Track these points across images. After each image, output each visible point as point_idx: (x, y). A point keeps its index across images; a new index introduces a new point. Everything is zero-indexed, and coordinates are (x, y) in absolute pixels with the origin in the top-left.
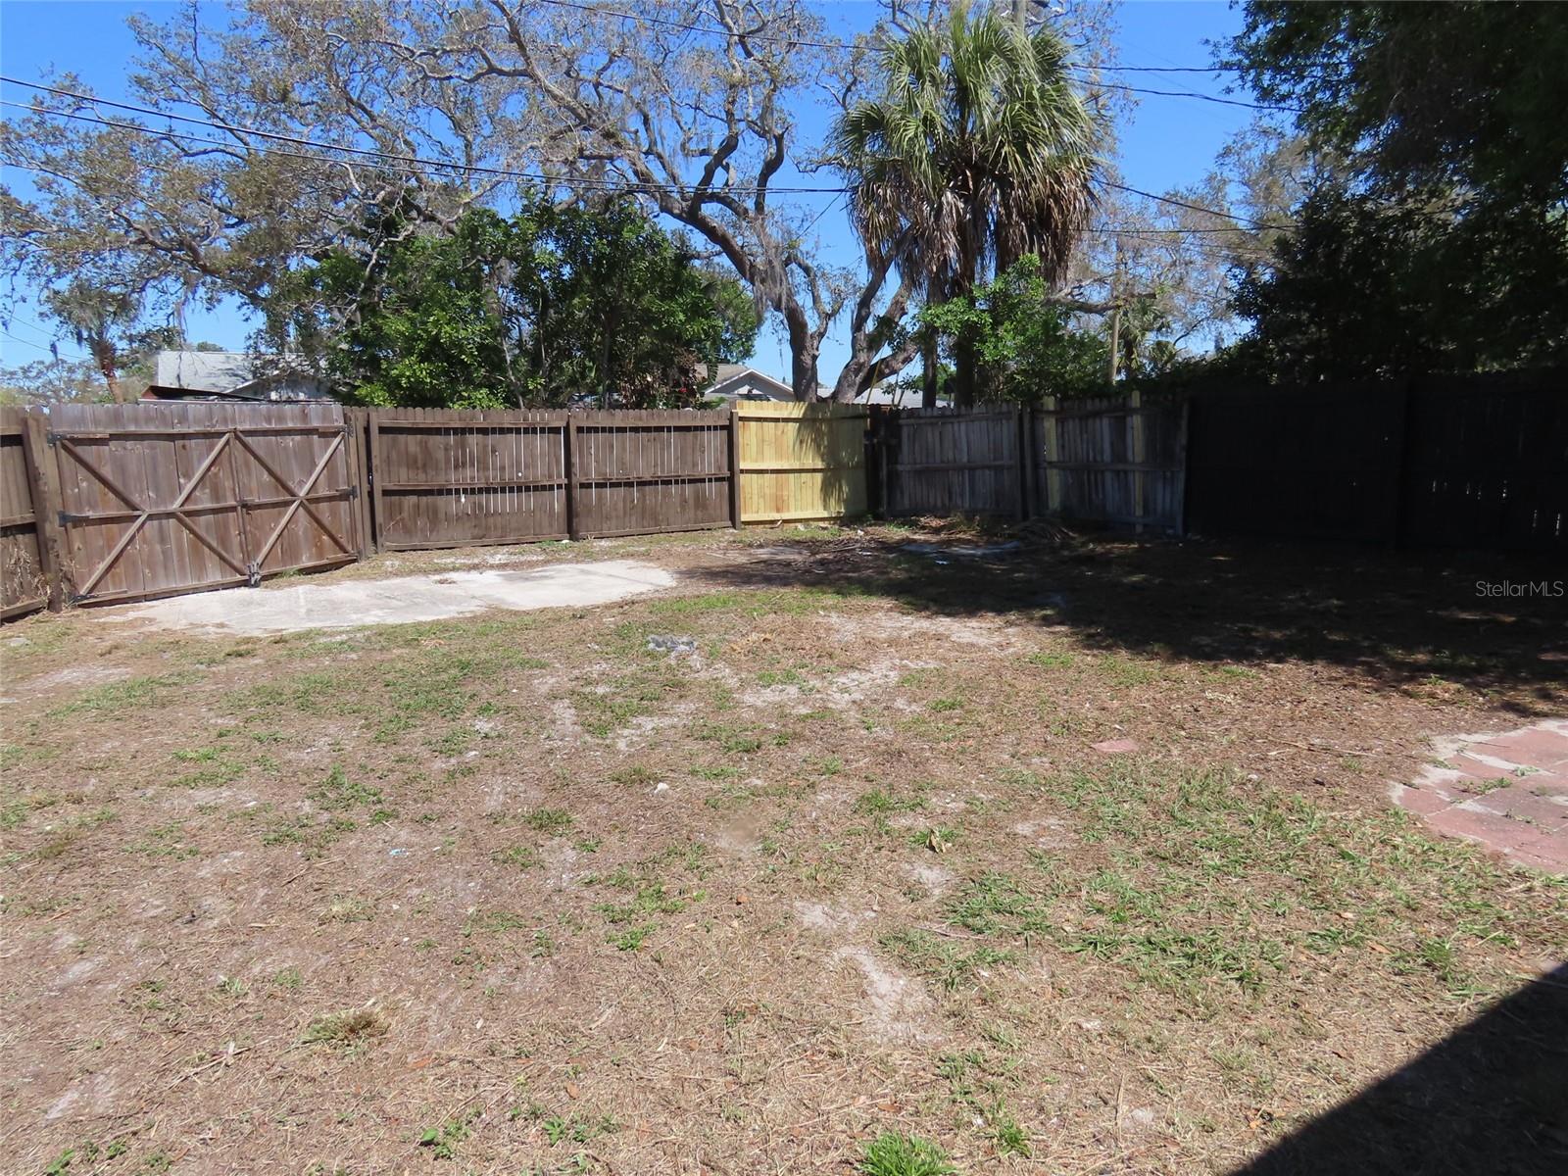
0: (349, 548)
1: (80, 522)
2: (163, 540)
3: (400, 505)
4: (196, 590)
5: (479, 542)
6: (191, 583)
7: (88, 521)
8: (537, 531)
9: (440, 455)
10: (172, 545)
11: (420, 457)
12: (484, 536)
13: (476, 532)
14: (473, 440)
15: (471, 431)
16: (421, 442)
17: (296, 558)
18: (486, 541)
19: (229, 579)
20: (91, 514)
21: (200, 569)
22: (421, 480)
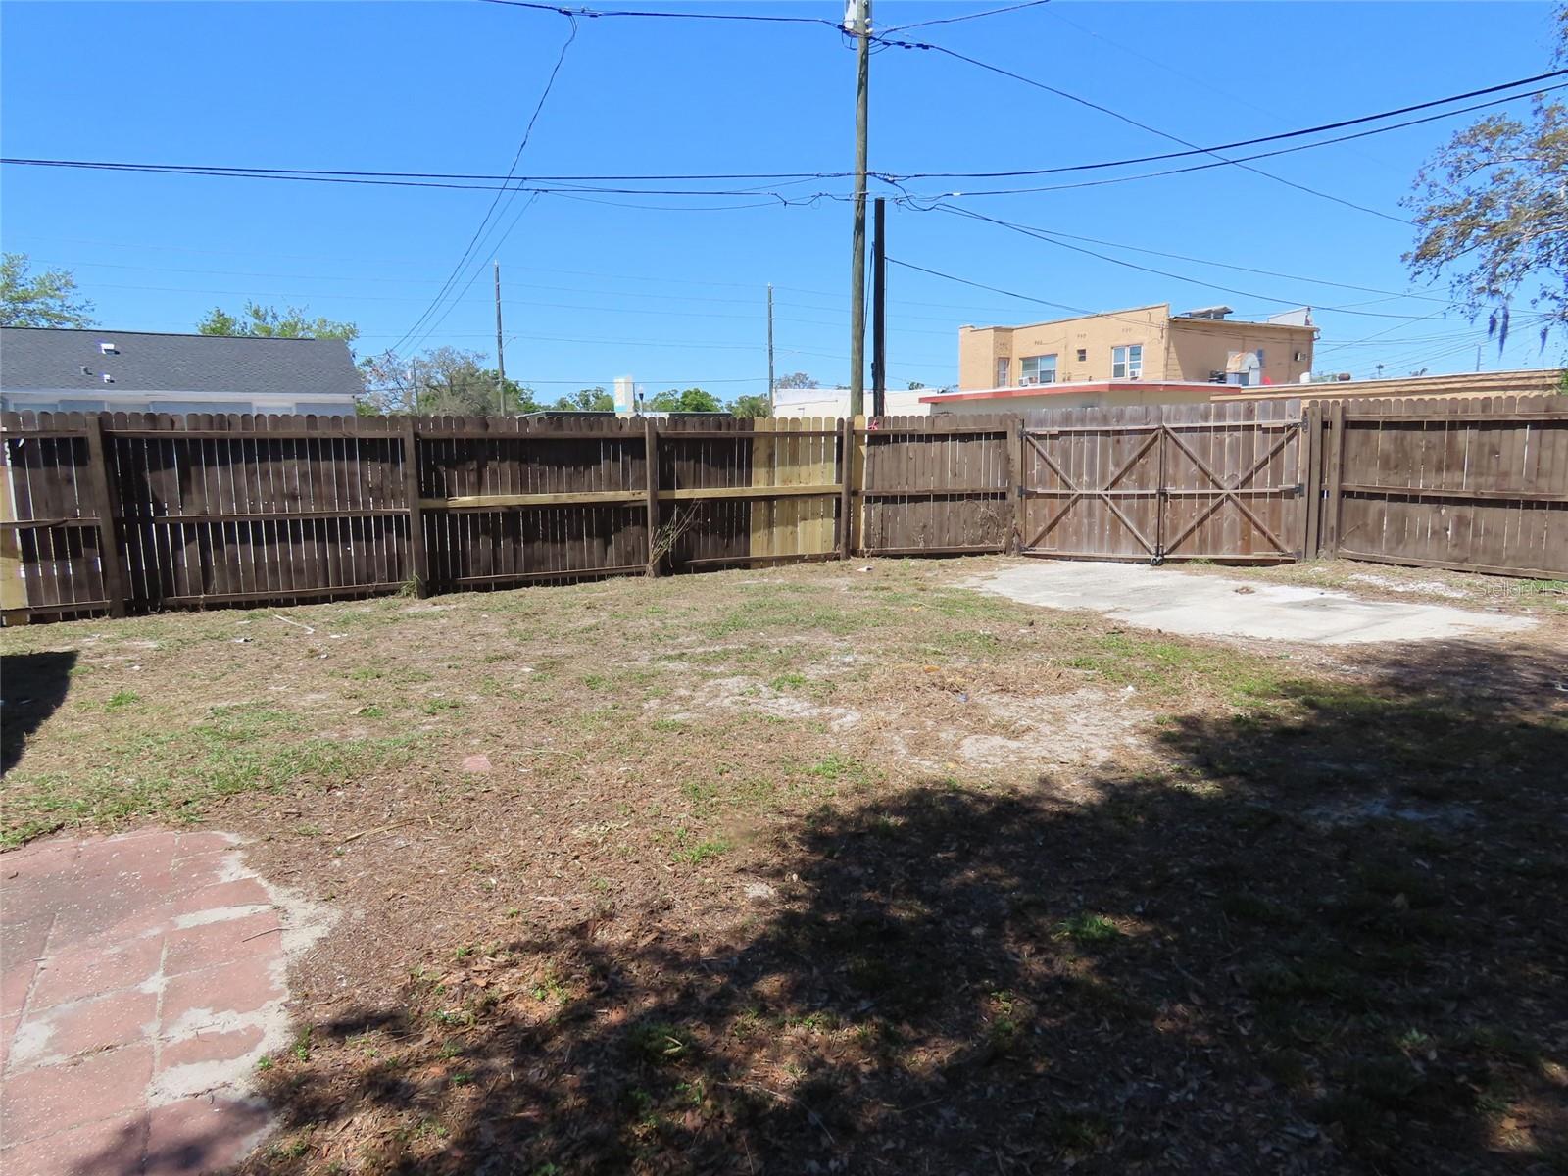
0: (1284, 546)
1: (1030, 495)
2: (1090, 514)
3: (1366, 510)
4: (1109, 559)
5: (1455, 565)
6: (1105, 554)
7: (1039, 496)
8: (1550, 565)
9: (1418, 454)
10: (1097, 520)
11: (1393, 456)
12: (1466, 560)
13: (1456, 552)
14: (1465, 437)
15: (1464, 425)
16: (1396, 438)
17: (1216, 548)
18: (1466, 566)
19: (1139, 556)
20: (1039, 490)
21: (1115, 542)
22: (1395, 483)
